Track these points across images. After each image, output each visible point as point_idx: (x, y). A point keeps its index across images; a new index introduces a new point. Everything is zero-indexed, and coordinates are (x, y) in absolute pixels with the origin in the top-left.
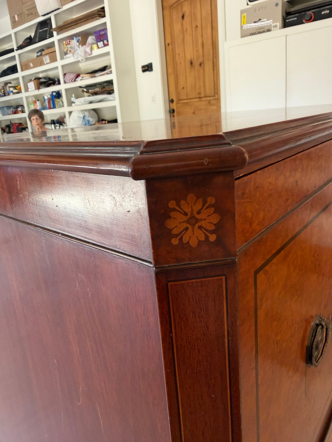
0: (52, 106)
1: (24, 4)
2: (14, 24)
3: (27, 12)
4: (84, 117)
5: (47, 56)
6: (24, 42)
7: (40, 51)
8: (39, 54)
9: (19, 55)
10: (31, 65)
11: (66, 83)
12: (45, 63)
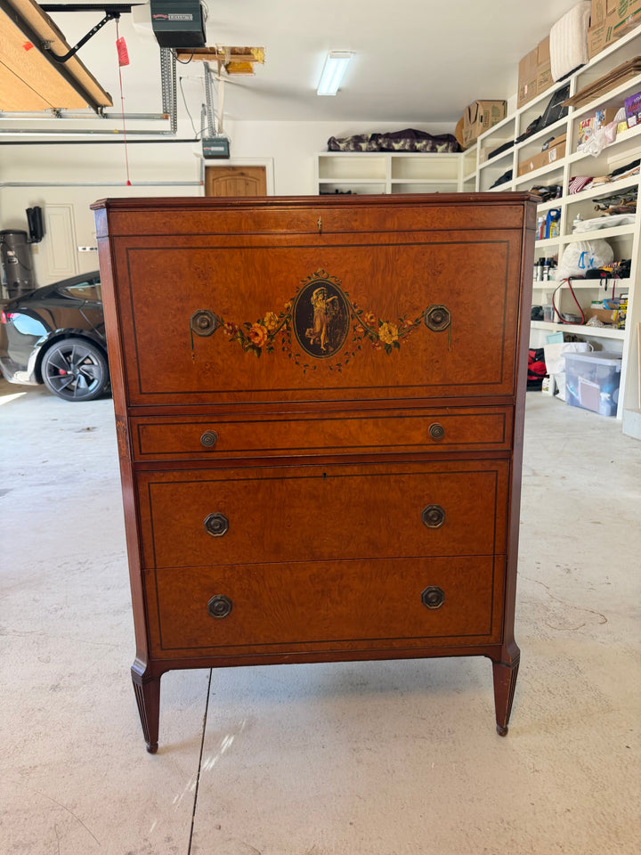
0: (545, 236)
1: (539, 65)
2: (523, 99)
3: (540, 78)
4: (583, 253)
5: (555, 149)
6: (528, 129)
7: (548, 142)
8: (545, 147)
9: (519, 150)
10: (532, 166)
11: (569, 194)
12: (550, 161)
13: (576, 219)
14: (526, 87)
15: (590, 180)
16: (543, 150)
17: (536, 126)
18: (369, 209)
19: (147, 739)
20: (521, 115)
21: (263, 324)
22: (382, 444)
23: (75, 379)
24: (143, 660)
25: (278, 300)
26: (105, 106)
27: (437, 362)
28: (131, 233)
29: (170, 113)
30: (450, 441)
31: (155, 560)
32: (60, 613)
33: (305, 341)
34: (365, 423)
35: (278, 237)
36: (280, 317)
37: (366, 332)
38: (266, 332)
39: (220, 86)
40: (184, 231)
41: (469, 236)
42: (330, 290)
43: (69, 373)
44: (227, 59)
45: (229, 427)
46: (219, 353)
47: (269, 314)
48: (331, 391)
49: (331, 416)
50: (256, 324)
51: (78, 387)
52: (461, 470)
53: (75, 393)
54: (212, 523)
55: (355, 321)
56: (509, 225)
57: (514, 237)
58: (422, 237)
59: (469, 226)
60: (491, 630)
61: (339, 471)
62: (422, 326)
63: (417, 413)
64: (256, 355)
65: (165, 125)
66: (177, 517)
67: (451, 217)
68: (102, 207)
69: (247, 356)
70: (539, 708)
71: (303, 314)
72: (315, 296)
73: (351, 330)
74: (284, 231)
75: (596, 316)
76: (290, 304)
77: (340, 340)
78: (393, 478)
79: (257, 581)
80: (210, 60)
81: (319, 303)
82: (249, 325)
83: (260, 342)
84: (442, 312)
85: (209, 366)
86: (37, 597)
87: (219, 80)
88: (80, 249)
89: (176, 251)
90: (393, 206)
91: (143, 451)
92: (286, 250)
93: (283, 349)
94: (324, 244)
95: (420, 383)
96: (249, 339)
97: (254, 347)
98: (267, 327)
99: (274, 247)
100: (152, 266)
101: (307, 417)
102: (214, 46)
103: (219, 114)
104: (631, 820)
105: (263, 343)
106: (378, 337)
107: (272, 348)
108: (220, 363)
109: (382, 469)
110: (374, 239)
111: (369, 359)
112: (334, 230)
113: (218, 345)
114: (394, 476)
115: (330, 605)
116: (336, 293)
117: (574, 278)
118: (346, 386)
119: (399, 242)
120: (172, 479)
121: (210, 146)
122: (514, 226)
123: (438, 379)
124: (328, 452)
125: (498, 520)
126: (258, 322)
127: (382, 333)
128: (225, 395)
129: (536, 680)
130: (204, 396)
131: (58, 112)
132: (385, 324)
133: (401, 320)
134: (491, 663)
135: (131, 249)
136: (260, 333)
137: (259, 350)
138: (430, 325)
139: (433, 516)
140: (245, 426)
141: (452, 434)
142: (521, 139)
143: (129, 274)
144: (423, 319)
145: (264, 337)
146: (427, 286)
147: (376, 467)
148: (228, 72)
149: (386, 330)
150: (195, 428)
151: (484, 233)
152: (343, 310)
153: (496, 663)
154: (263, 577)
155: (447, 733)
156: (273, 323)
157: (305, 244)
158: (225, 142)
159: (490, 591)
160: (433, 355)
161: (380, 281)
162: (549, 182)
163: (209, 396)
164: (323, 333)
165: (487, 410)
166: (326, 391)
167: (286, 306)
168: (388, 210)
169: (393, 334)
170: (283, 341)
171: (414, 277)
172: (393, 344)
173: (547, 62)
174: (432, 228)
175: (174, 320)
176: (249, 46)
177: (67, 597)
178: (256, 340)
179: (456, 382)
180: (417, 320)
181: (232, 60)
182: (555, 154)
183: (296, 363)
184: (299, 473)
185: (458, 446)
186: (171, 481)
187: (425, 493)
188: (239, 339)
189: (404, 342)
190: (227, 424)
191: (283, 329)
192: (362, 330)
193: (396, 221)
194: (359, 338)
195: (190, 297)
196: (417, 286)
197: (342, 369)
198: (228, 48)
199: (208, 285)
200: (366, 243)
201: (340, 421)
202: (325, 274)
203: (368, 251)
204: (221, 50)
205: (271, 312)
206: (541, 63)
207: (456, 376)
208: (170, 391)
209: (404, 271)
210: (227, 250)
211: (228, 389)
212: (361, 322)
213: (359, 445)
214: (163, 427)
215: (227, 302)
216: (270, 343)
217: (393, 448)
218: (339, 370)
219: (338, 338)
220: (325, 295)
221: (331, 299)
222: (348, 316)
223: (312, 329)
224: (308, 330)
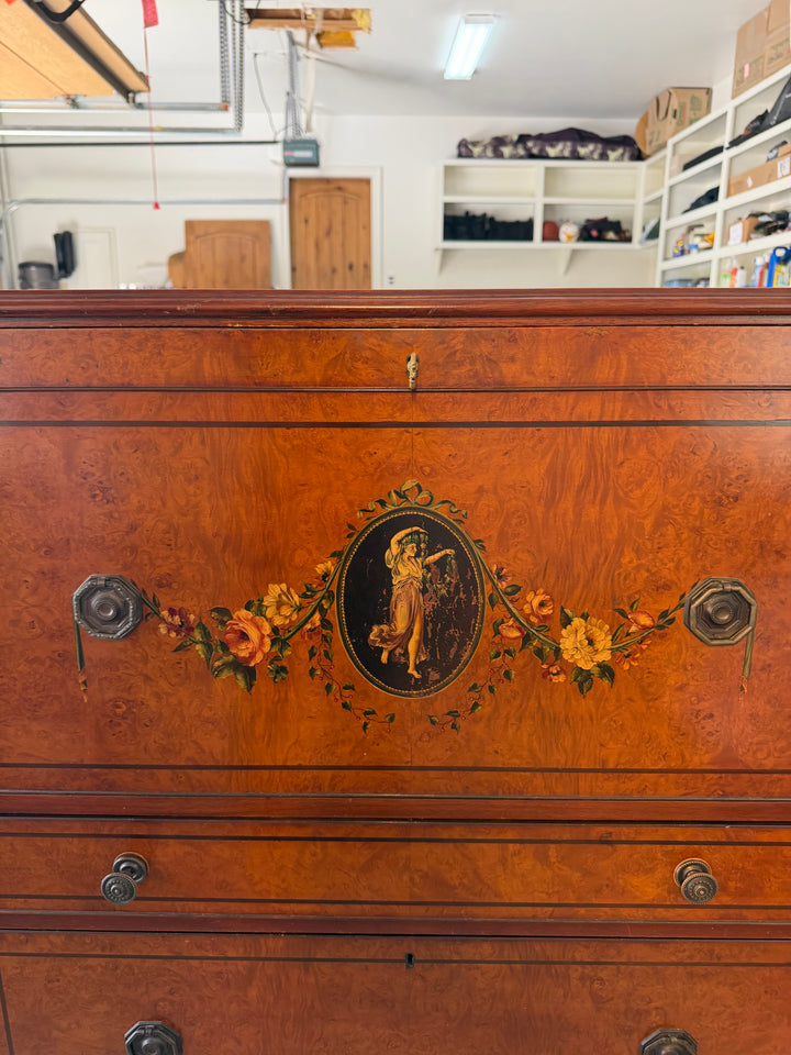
1: (768, 33)
2: (740, 85)
3: (769, 53)
5: (787, 159)
6: (747, 129)
7: (777, 147)
8: (772, 155)
9: (731, 159)
10: (750, 182)
12: (779, 175)
14: (747, 67)
16: (768, 160)
17: (761, 124)
18: (549, 331)
20: (736, 108)
21: (260, 612)
22: (555, 900)
25: (300, 557)
26: (139, 92)
27: (712, 716)
29: (231, 103)
30: (726, 900)
33: (367, 656)
34: (514, 854)
36: (304, 596)
37: (527, 639)
38: (267, 630)
39: (309, 68)
40: (50, 381)
42: (437, 535)
44: (318, 27)
45: (177, 847)
46: (148, 678)
47: (275, 590)
48: (432, 774)
50: (243, 613)
52: (744, 960)
54: (145, 1042)
55: (499, 611)
62: (678, 631)
64: (242, 683)
65: (226, 119)
66: (64, 1024)
69: (217, 684)
71: (364, 591)
72: (394, 548)
73: (488, 632)
76: (330, 565)
77: (458, 656)
78: (576, 971)
80: (296, 27)
81: (406, 566)
82: (224, 613)
83: (252, 655)
84: (732, 597)
85: (124, 708)
87: (308, 57)
89: (32, 432)
90: (618, 321)
92: (322, 432)
93: (312, 672)
94: (422, 419)
95: (661, 765)
96: (225, 647)
97: (239, 665)
102: (299, 7)
103: (307, 105)
105: (259, 657)
106: (558, 651)
107: (283, 669)
108: (153, 703)
109: (553, 950)
110: (563, 407)
111: (533, 703)
112: (452, 383)
113: (145, 660)
114: (579, 968)
116: (449, 541)
118: (470, 764)
119: (628, 418)
120: (46, 947)
121: (293, 149)
123: (707, 758)
124: (419, 913)
126: (248, 608)
127: (571, 643)
128: (164, 775)
130: (114, 775)
131: (73, 101)
132: (577, 622)
133: (624, 614)
136: (253, 634)
137: (250, 674)
138: (700, 630)
140: (215, 848)
141: (732, 885)
142: (735, 142)
144: (679, 614)
145: (262, 643)
146: (698, 531)
147: (538, 948)
148: (321, 45)
149: (581, 636)
150: (93, 846)
156: (286, 611)
157: (374, 419)
158: (314, 145)
160: (700, 699)
161: (571, 515)
162: (773, 207)
163: (128, 776)
164: (415, 637)
166: (418, 774)
167: (320, 569)
168: (605, 330)
169: (599, 646)
170: (312, 654)
171: (665, 508)
172: (596, 671)
173: (783, 28)
175: (30, 600)
176: (349, 6)
178: (243, 651)
179: (754, 767)
180: (664, 614)
181: (327, 29)
182: (787, 166)
183: (345, 706)
184: (347, 953)
185: (745, 912)
186: (45, 952)
187: (653, 1005)
188: (198, 647)
189: (626, 667)
190: (171, 841)
191: (313, 624)
192: (517, 634)
193: (625, 363)
194: (508, 652)
195: (73, 545)
196: (670, 530)
197: (460, 722)
198: (320, 9)
199: (116, 515)
200: (538, 418)
201: (451, 845)
202: (424, 495)
203: (541, 440)
204: (309, 12)
205: (279, 582)
206: (772, 31)
207: (754, 753)
208: (31, 761)
209: (638, 493)
210: (164, 429)
211: (171, 762)
212: (513, 615)
213: (497, 900)
214: (19, 843)
215: (168, 557)
216: (277, 658)
217: (582, 911)
218: (454, 726)
219: (453, 651)
220: (423, 546)
221: (437, 556)
222: (481, 599)
223: (385, 627)
224: (376, 629)
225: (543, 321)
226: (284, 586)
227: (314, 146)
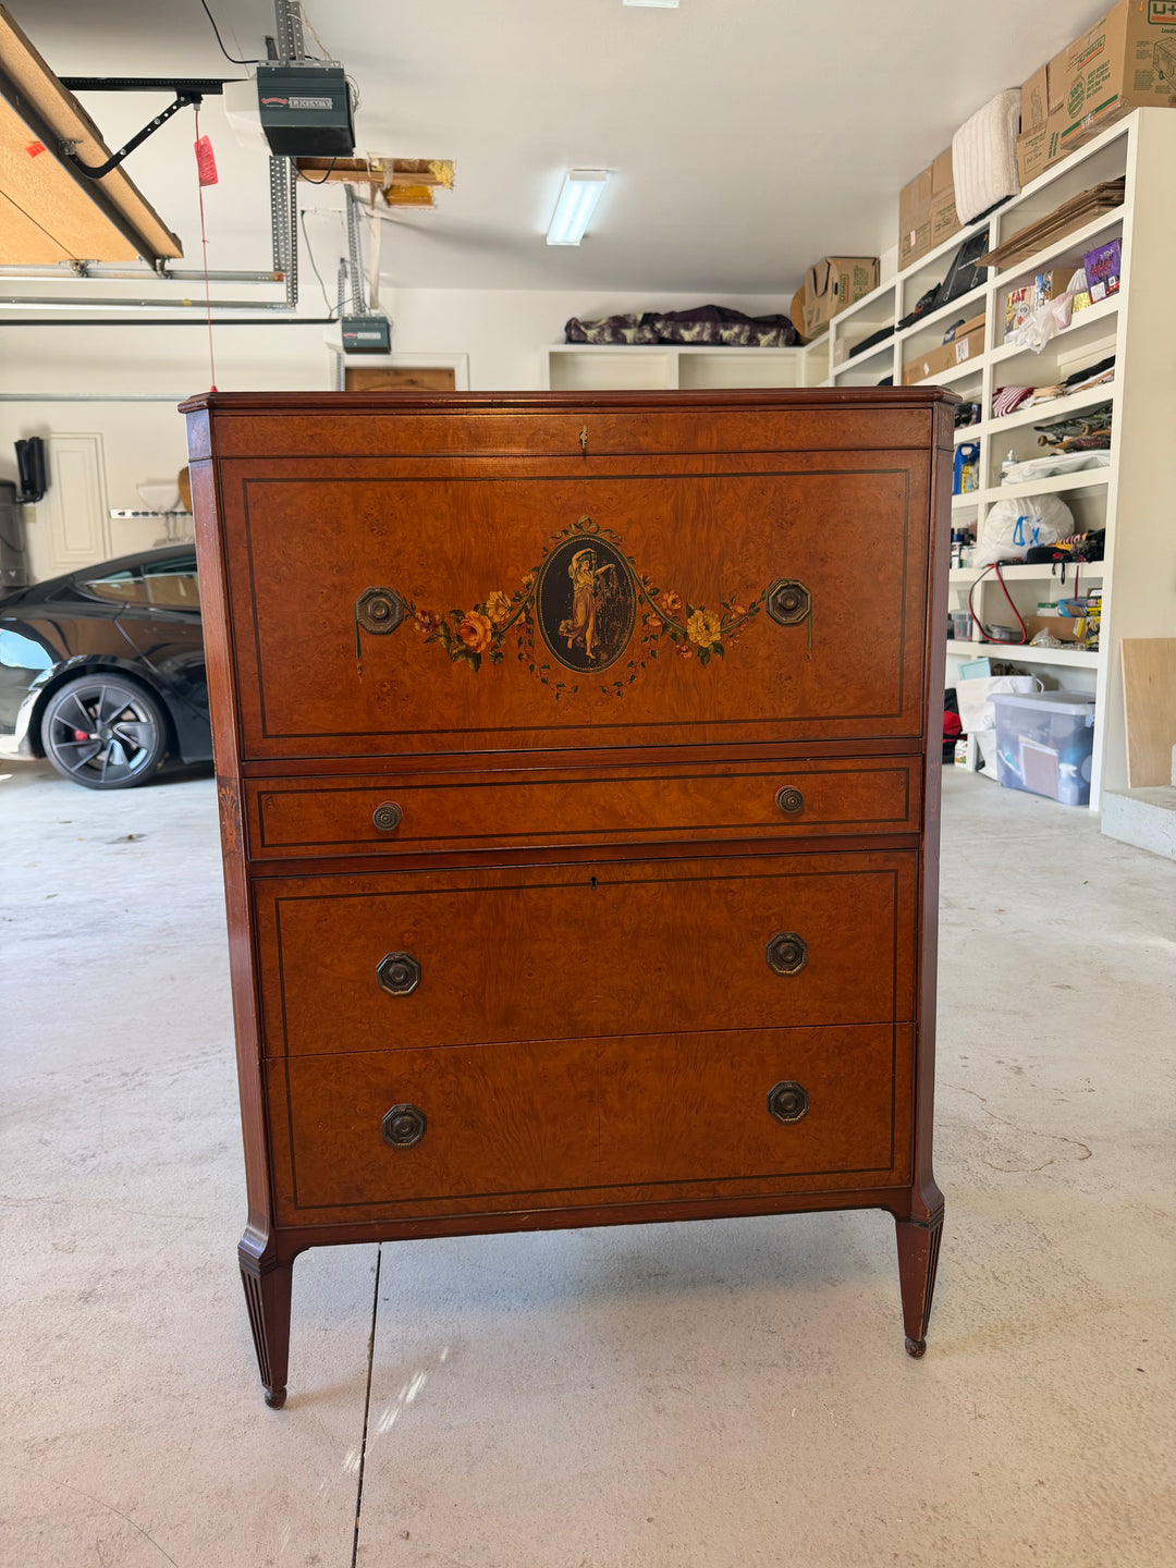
1: (934, 196)
2: (906, 256)
3: (936, 219)
4: (1021, 519)
5: (965, 341)
6: (918, 306)
7: (954, 327)
8: (949, 336)
9: (904, 342)
10: (927, 369)
11: (993, 416)
12: (959, 360)
13: (1007, 459)
14: (913, 234)
15: (1029, 392)
16: (945, 342)
17: (932, 301)
18: (667, 416)
19: (266, 1380)
20: (905, 282)
21: (484, 613)
22: (694, 824)
23: (103, 748)
24: (260, 1227)
25: (511, 572)
26: (169, 257)
27: (790, 678)
28: (252, 454)
29: (285, 271)
30: (813, 817)
31: (286, 1040)
32: (91, 1163)
33: (557, 642)
34: (665, 788)
35: (511, 461)
36: (514, 600)
37: (665, 627)
38: (489, 625)
39: (375, 228)
40: (347, 450)
41: (839, 460)
42: (602, 554)
43: (93, 736)
44: (388, 180)
45: (424, 795)
46: (406, 663)
47: (494, 596)
48: (605, 730)
49: (604, 775)
50: (473, 613)
51: (109, 764)
52: (833, 869)
53: (103, 773)
54: (391, 970)
55: (646, 608)
56: (908, 442)
57: (917, 463)
58: (759, 463)
59: (841, 444)
60: (892, 1160)
61: (618, 873)
62: (763, 617)
63: (755, 767)
64: (471, 666)
65: (278, 292)
66: (328, 960)
67: (810, 429)
68: (201, 408)
69: (455, 668)
70: (978, 1308)
71: (556, 595)
72: (575, 564)
73: (639, 622)
74: (522, 450)
75: (1046, 630)
76: (531, 577)
78: (713, 885)
79: (472, 1077)
80: (357, 180)
81: (583, 576)
82: (460, 613)
83: (479, 645)
84: (794, 590)
85: (388, 686)
86: (46, 1136)
87: (372, 217)
88: (115, 514)
89: (332, 485)
90: (710, 409)
91: (268, 840)
92: (525, 484)
93: (520, 656)
94: (591, 474)
95: (760, 716)
96: (460, 639)
97: (469, 652)
98: (491, 619)
99: (505, 479)
100: (288, 511)
101: (564, 776)
102: (364, 157)
103: (372, 277)
104: (1152, 1495)
105: (483, 646)
106: (686, 635)
107: (500, 654)
108: (408, 682)
109: (695, 868)
110: (677, 465)
111: (671, 674)
112: (608, 450)
113: (404, 649)
114: (716, 882)
115: (603, 1118)
116: (612, 559)
117: (1006, 562)
118: (631, 721)
119: (720, 472)
120: (318, 891)
121: (355, 331)
122: (916, 443)
123: (790, 709)
124: (600, 839)
125: (899, 960)
126: (476, 610)
127: (693, 627)
128: (416, 738)
129: (971, 1259)
130: (378, 740)
131: (82, 267)
132: (697, 613)
133: (727, 606)
134: (894, 1221)
135: (250, 480)
136: (479, 629)
137: (477, 658)
138: (776, 614)
139: (786, 953)
140: (452, 794)
141: (816, 805)
142: (907, 322)
143: (247, 523)
144: (763, 604)
145: (485, 636)
146: (769, 546)
147: (685, 867)
148: (389, 203)
149: (700, 623)
150: (361, 797)
151: (866, 456)
152: (626, 591)
153: (902, 1220)
154: (482, 1069)
155: (817, 1356)
156: (502, 611)
157: (559, 474)
158: (383, 325)
159: (888, 1088)
160: (781, 666)
161: (689, 538)
162: (963, 395)
163: (388, 740)
164: (590, 628)
165: (876, 763)
166: (595, 731)
167: (525, 580)
168: (702, 415)
169: (713, 630)
170: (520, 643)
171: (747, 531)
172: (712, 648)
173: (949, 191)
174: (777, 447)
175: (325, 606)
176: (426, 158)
177: (102, 1134)
178: (472, 641)
179: (822, 715)
180: (753, 605)
181: (397, 182)
182: (966, 348)
183: (543, 681)
184: (548, 879)
185: (828, 826)
186: (318, 894)
187: (772, 911)
188: (441, 639)
189: (731, 644)
190: (421, 790)
191: (521, 620)
192: (658, 623)
193: (715, 435)
194: (653, 637)
195: (356, 565)
196: (752, 546)
197: (623, 691)
198: (389, 160)
199: (387, 544)
200: (665, 472)
201: (620, 783)
202: (593, 526)
203: (667, 487)
204: (376, 163)
205: (498, 591)
206: (938, 193)
207: (822, 704)
208: (318, 732)
209: (730, 522)
210: (422, 483)
211: (421, 728)
212: (655, 610)
213: (654, 826)
214: (304, 797)
215: (421, 574)
216: (496, 647)
217: (714, 831)
218: (619, 693)
219: (616, 637)
220: (593, 562)
221: (604, 568)
222: (633, 600)
223: (570, 622)
224: (563, 623)
225: (663, 409)
226: (500, 593)
227: (385, 325)
